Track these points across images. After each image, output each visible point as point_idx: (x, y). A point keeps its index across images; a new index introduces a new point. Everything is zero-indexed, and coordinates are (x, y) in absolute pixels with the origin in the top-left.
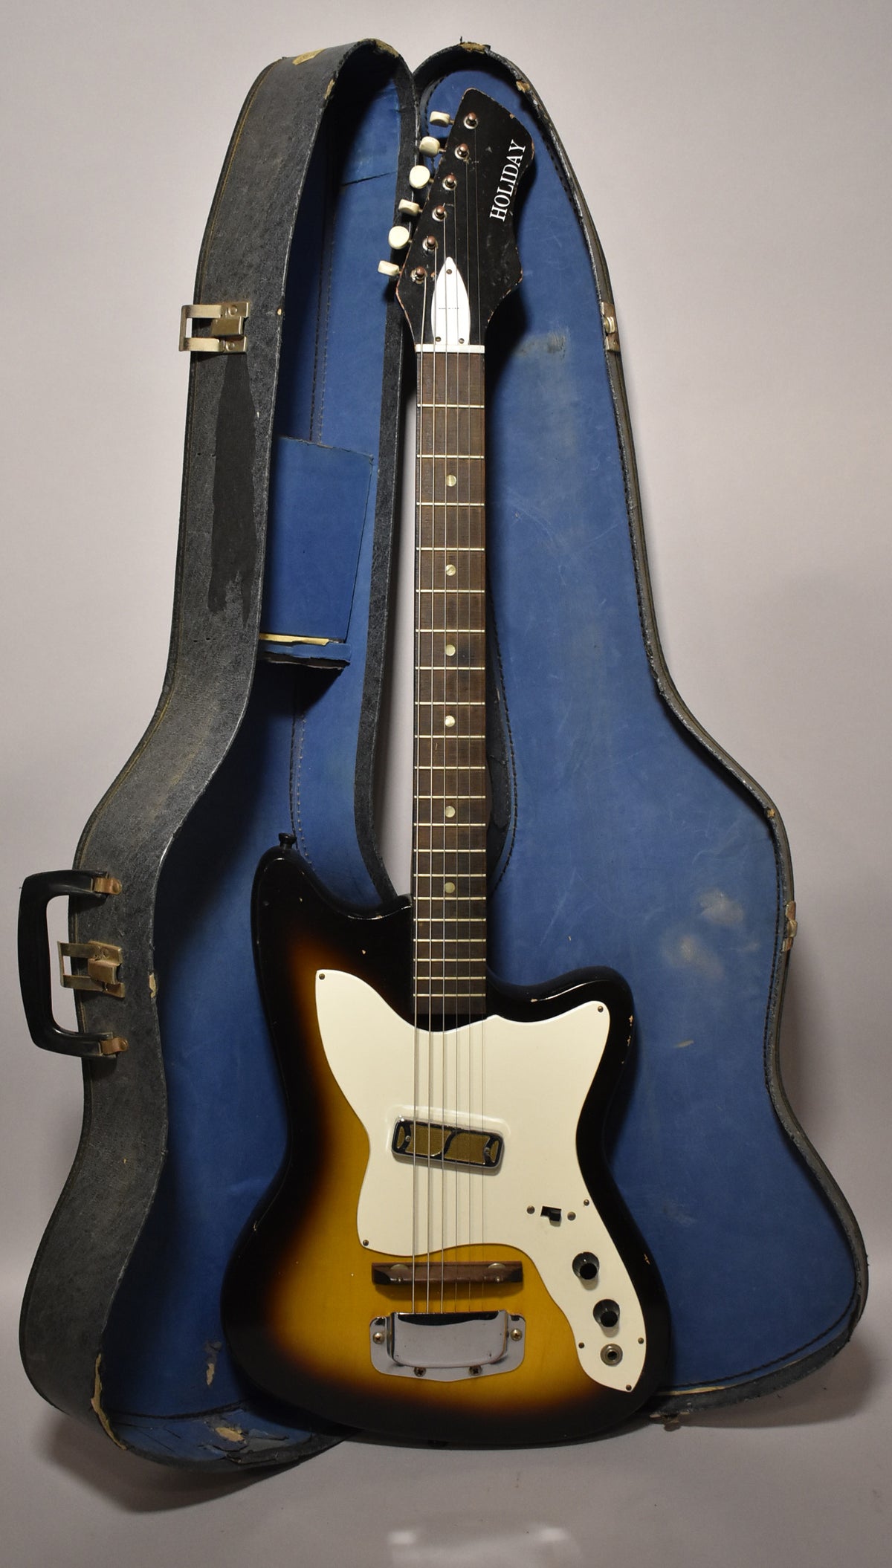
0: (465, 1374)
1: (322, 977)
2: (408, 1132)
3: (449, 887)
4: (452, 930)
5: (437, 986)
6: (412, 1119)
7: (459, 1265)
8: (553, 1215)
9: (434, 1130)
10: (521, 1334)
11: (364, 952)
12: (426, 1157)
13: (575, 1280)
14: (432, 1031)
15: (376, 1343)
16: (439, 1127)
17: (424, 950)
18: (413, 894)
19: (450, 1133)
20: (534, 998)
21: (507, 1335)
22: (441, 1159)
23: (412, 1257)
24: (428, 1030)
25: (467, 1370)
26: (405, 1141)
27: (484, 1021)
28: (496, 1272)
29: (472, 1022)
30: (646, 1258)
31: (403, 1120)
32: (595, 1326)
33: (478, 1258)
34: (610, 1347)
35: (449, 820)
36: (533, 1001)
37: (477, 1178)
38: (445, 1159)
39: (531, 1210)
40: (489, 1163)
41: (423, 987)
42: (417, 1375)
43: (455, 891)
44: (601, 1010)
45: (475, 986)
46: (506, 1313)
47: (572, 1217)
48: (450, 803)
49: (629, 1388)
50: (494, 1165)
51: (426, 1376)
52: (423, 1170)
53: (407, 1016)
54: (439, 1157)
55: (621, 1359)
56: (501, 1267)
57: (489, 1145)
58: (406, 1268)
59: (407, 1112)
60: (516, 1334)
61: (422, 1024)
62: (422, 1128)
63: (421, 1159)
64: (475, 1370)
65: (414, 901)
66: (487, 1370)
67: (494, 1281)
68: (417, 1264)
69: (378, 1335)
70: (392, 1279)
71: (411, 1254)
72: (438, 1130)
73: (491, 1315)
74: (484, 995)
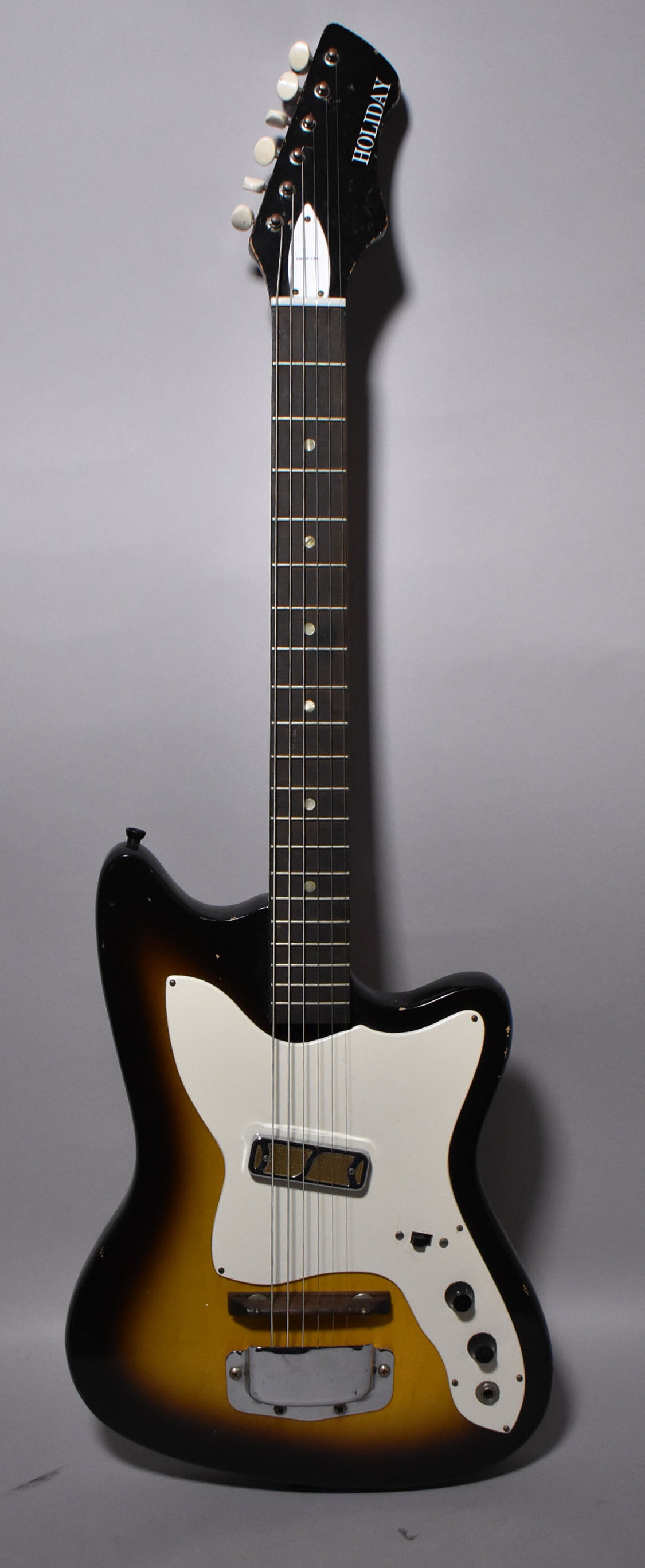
0: (329, 1413)
1: (173, 984)
2: (266, 1152)
3: (310, 886)
4: (313, 933)
5: (296, 994)
6: (270, 1138)
7: (324, 1295)
8: (421, 1241)
9: (294, 1148)
10: (390, 1370)
11: (218, 956)
12: (286, 1178)
13: (450, 1313)
14: (291, 1041)
15: (233, 1378)
16: (299, 1146)
18: (271, 894)
19: (311, 1152)
20: (403, 1007)
21: (374, 1370)
22: (302, 1180)
23: (270, 1286)
24: (287, 1041)
25: (332, 1408)
26: (263, 1161)
27: (348, 1031)
28: (362, 1303)
29: (336, 1032)
30: (525, 1288)
31: (260, 1139)
32: (471, 1363)
33: (346, 1288)
34: (486, 1385)
35: (308, 813)
36: (401, 1009)
37: (342, 1200)
38: (306, 1181)
39: (400, 1236)
40: (354, 1185)
41: (281, 994)
42: (277, 1414)
43: (316, 890)
44: (475, 1019)
45: (337, 994)
46: (373, 1347)
47: (444, 1243)
48: (310, 794)
49: (506, 1429)
50: (359, 1187)
51: (287, 1415)
52: (283, 1191)
53: (266, 1027)
54: (299, 1178)
55: (498, 1398)
56: (365, 1297)
57: (354, 1165)
58: (265, 1298)
59: (266, 1129)
60: (384, 1370)
61: (281, 1035)
62: (282, 1147)
63: (280, 1181)
64: (340, 1408)
65: (271, 901)
66: (352, 1409)
67: (360, 1314)
68: (278, 1293)
69: (234, 1370)
70: (248, 1311)
71: (269, 1283)
72: (299, 1149)
73: (358, 1348)
74: (348, 1003)
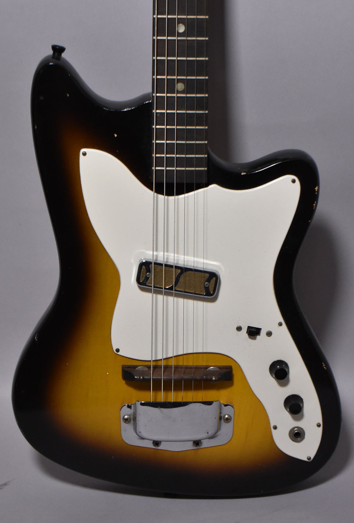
0: (190, 446)
1: (84, 154)
2: (149, 270)
3: (180, 86)
4: (182, 119)
5: (170, 162)
6: (151, 261)
7: (187, 367)
8: (253, 332)
9: (167, 268)
10: (231, 419)
11: (116, 135)
12: (162, 288)
13: (272, 381)
14: (166, 195)
15: (125, 422)
16: (171, 266)
17: (160, 134)
18: (153, 92)
19: (179, 271)
20: (244, 172)
21: (220, 418)
22: (173, 290)
23: (150, 361)
24: (163, 195)
25: (191, 443)
26: (146, 277)
27: (205, 189)
28: (212, 373)
29: (197, 188)
30: (324, 365)
31: (144, 261)
32: (286, 414)
33: (201, 363)
34: (296, 429)
35: (180, 35)
36: (243, 174)
37: (200, 304)
38: (175, 290)
39: (239, 329)
40: (208, 294)
41: (160, 161)
42: (155, 446)
43: (184, 90)
44: (294, 181)
45: (198, 162)
46: (220, 402)
47: (269, 334)
48: (181, 21)
49: (309, 458)
50: (212, 295)
51: (162, 447)
52: (160, 297)
53: (147, 183)
54: (171, 288)
55: (304, 438)
56: (217, 370)
57: (209, 280)
58: (147, 369)
59: (149, 255)
60: (227, 418)
61: (159, 190)
62: (159, 267)
63: (158, 290)
64: (197, 443)
65: (153, 97)
66: (206, 444)
67: (211, 380)
68: (156, 366)
69: (126, 417)
70: (136, 377)
71: (150, 359)
72: (171, 269)
73: (209, 403)
74: (206, 169)
